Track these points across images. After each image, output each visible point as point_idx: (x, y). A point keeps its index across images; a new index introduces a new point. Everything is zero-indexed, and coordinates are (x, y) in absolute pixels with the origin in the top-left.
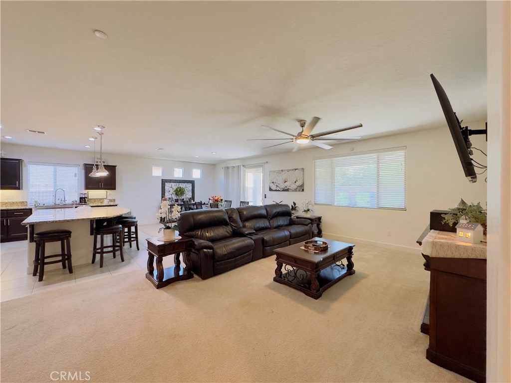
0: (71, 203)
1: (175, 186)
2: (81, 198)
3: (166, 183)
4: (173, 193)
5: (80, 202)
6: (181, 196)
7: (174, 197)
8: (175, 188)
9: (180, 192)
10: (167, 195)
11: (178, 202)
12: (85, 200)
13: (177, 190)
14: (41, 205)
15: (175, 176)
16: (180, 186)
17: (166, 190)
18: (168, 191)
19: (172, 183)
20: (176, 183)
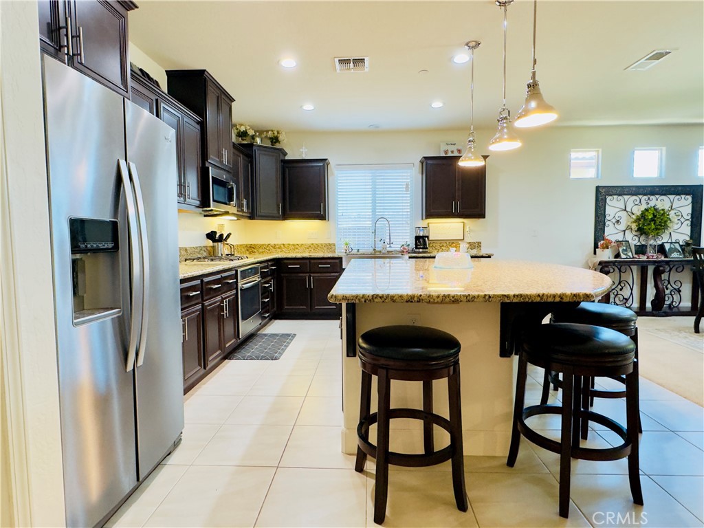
0: (399, 249)
1: (636, 205)
2: (417, 238)
3: (609, 198)
4: (629, 228)
5: (416, 248)
6: (655, 238)
7: (633, 240)
8: (638, 211)
9: (651, 223)
10: (612, 233)
11: (644, 253)
12: (425, 243)
13: (643, 215)
14: (355, 251)
15: (636, 175)
16: (652, 204)
17: (607, 218)
18: (614, 221)
19: (626, 197)
20: (640, 196)
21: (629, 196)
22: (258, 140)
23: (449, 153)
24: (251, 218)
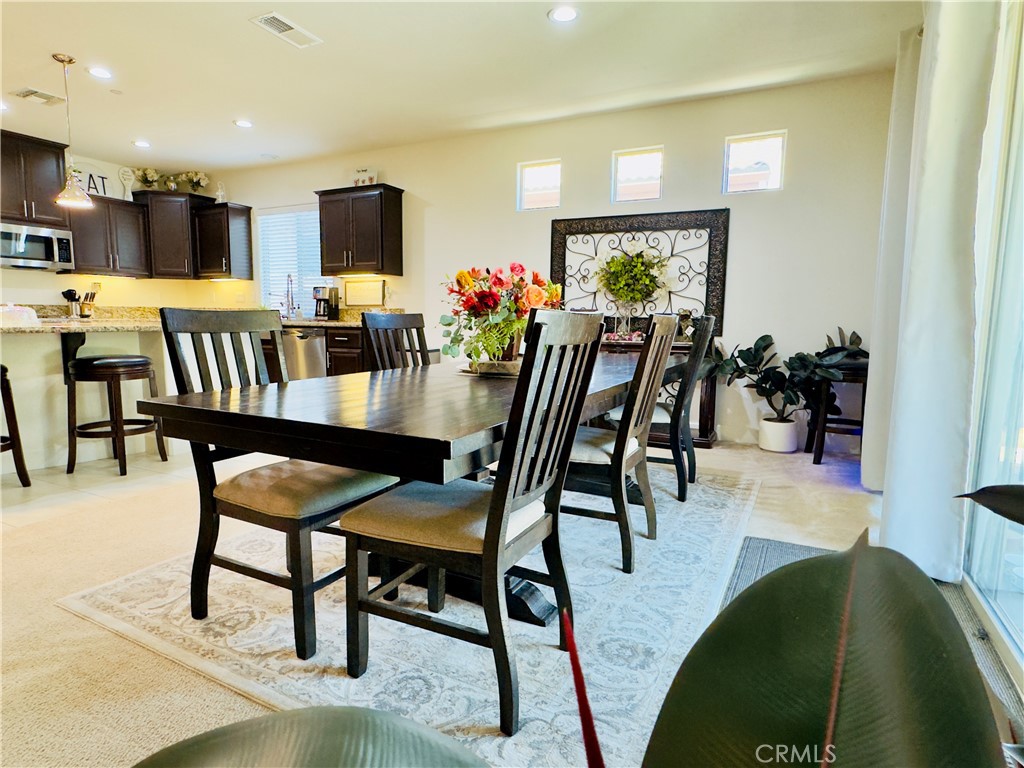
1: (614, 249)
4: (599, 289)
5: (316, 314)
7: (608, 308)
15: (621, 196)
17: (569, 271)
18: (579, 276)
19: (597, 236)
20: (620, 234)
21: (602, 235)
22: (173, 186)
23: (360, 184)
24: (150, 276)
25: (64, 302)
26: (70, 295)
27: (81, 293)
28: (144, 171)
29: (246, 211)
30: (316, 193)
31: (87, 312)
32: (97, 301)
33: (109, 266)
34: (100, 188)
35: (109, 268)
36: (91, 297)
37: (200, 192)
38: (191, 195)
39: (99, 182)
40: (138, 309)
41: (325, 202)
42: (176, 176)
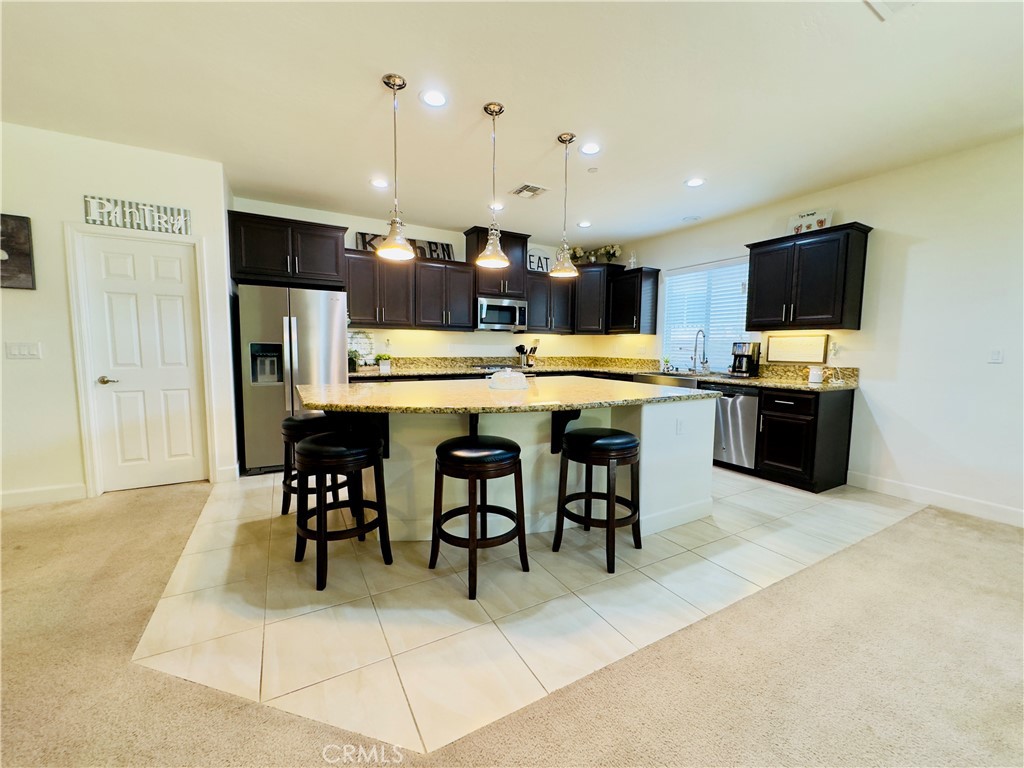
2: (736, 357)
5: (734, 370)
22: (593, 259)
23: (804, 230)
24: (572, 333)
25: (517, 354)
26: (520, 349)
27: (528, 348)
28: (574, 250)
29: (655, 274)
30: (748, 246)
31: (530, 363)
32: (537, 354)
33: (547, 326)
34: (545, 267)
35: (547, 329)
36: (534, 350)
37: (613, 262)
38: (608, 265)
39: (544, 261)
40: (561, 358)
41: (759, 254)
42: (596, 251)
